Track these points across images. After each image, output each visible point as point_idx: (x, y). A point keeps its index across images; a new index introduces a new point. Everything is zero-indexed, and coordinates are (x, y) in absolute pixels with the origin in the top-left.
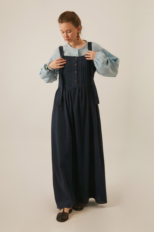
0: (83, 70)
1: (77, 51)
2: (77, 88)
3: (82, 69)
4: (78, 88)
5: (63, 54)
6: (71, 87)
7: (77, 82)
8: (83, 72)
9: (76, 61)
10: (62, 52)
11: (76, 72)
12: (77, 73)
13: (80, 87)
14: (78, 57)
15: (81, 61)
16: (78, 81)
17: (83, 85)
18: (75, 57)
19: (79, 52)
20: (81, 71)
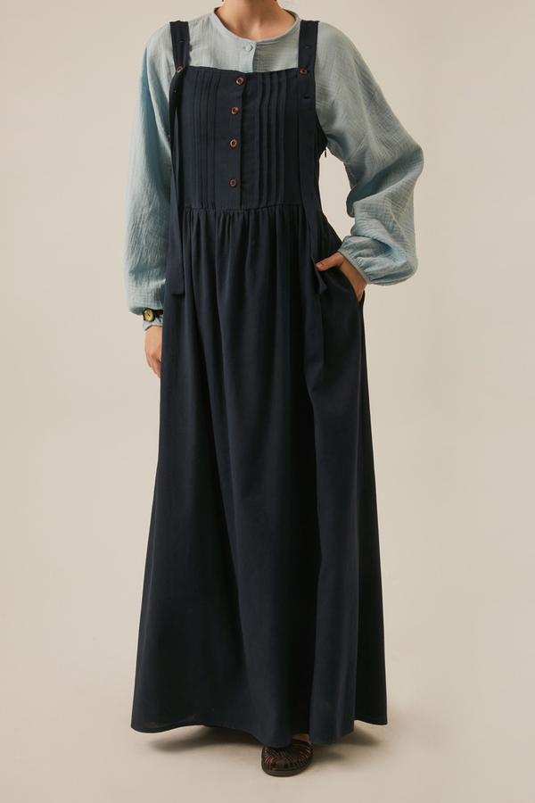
0: (265, 137)
1: (248, 48)
2: (236, 216)
3: (265, 129)
4: (241, 217)
5: (189, 58)
6: (211, 212)
7: (238, 189)
8: (265, 143)
9: (240, 93)
10: (182, 45)
11: (234, 143)
12: (242, 149)
13: (249, 211)
14: (248, 76)
15: (264, 94)
16: (242, 182)
17: (262, 205)
18: (236, 74)
19: (256, 55)
20: (257, 139)
